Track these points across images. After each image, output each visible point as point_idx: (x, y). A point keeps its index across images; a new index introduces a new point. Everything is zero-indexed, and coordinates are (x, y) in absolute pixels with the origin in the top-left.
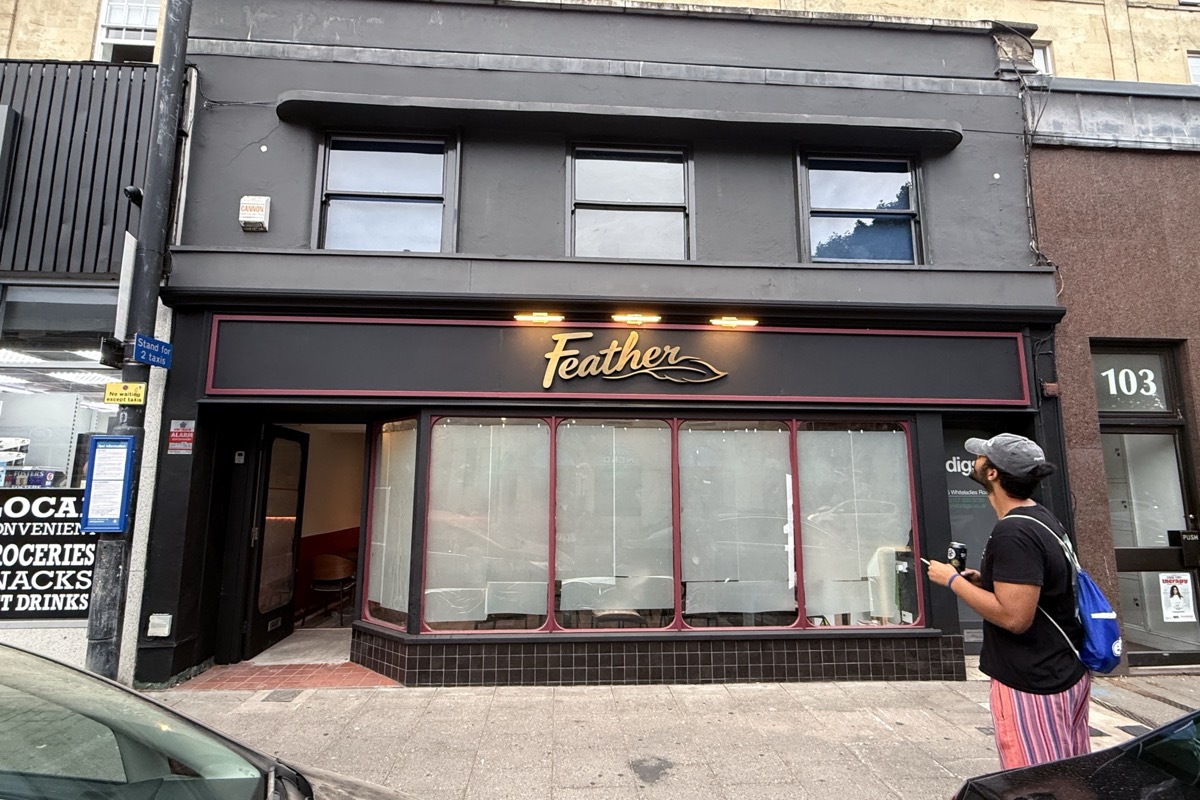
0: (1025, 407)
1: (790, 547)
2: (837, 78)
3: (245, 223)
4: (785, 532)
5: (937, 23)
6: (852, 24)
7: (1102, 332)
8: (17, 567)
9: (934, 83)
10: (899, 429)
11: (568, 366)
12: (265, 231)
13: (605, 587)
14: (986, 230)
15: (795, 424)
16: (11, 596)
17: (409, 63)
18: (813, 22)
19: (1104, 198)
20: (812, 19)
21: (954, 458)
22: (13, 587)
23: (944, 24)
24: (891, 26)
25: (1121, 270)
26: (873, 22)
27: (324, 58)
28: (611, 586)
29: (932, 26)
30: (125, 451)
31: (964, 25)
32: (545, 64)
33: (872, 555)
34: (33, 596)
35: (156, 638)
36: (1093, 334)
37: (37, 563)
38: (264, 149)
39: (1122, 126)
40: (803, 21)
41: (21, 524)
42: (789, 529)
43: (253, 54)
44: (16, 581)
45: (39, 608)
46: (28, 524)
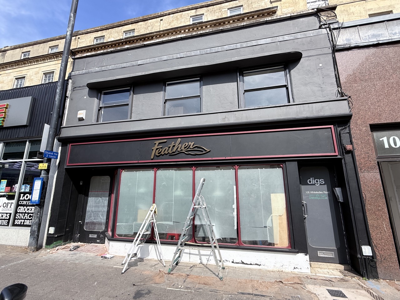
0: (337, 156)
1: (235, 213)
2: (252, 43)
3: (79, 118)
4: (233, 208)
5: (292, 15)
6: (259, 23)
7: (377, 121)
8: (25, 213)
9: (291, 36)
10: (280, 167)
11: (158, 151)
12: (84, 120)
13: (169, 225)
14: (316, 87)
15: (236, 167)
16: (24, 220)
17: (120, 67)
18: (244, 26)
19: (374, 65)
20: (243, 25)
21: (311, 178)
22: (24, 218)
23: (295, 14)
24: (274, 20)
25: (385, 93)
26: (266, 21)
27: (100, 70)
28: (171, 225)
29: (291, 16)
30: (41, 182)
31: (304, 12)
32: (157, 59)
33: (269, 217)
34: (28, 221)
35: (50, 234)
36: (372, 123)
37: (30, 212)
38: (85, 97)
39: (382, 34)
40: (241, 27)
41: (27, 201)
42: (235, 206)
43: (84, 73)
44: (25, 217)
45: (29, 224)
46: (29, 201)
